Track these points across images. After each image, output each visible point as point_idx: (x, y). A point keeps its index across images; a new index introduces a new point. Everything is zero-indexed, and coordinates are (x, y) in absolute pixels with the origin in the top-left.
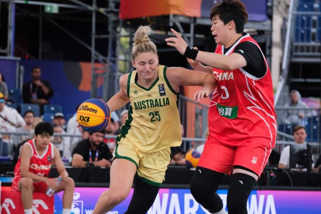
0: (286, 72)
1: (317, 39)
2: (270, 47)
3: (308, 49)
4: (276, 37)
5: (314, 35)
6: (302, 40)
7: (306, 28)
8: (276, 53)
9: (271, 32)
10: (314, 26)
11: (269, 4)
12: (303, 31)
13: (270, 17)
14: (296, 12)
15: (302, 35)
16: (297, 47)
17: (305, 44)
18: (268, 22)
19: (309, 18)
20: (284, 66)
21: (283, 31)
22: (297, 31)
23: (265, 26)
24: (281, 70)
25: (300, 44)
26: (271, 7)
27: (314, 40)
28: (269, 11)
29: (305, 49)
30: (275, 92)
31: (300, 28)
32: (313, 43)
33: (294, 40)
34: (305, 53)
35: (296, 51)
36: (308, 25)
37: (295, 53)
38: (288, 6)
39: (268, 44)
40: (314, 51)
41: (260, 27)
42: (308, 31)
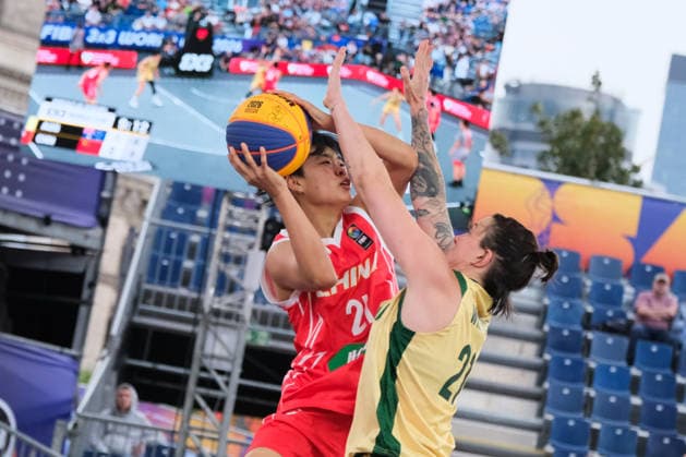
0: (117, 343)
1: (192, 286)
2: (92, 285)
3: (171, 301)
4: (110, 263)
5: (188, 273)
6: (162, 280)
7: (173, 256)
8: (103, 296)
9: (100, 253)
10: (191, 256)
11: (105, 194)
12: (165, 263)
13: (103, 222)
14: (158, 221)
15: (164, 269)
16: (148, 294)
17: (166, 290)
18: (97, 232)
19: (183, 236)
20: (115, 330)
21: (127, 253)
22: (154, 260)
23: (90, 239)
24: (108, 337)
25: (156, 288)
26: (109, 201)
27: (185, 284)
28: (103, 209)
29: (165, 300)
30: (87, 379)
31: (161, 254)
32: (182, 291)
33: (145, 278)
34: (163, 310)
35: (144, 302)
36: (179, 252)
37: (142, 306)
38: (145, 203)
39: (89, 277)
40: (181, 308)
41: (77, 238)
42: (178, 265)
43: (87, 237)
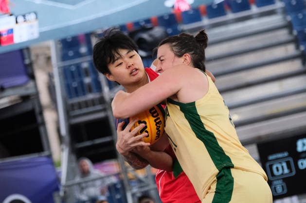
0: (67, 139)
1: (94, 90)
2: (41, 113)
3: (87, 104)
4: (45, 98)
5: (89, 86)
6: (77, 94)
7: (77, 79)
8: (49, 117)
9: (37, 94)
10: (87, 74)
11: (27, 62)
13: (32, 77)
14: (62, 64)
15: (76, 89)
16: (73, 105)
17: (82, 99)
18: (31, 84)
19: (78, 66)
20: (64, 131)
21: (51, 89)
23: (29, 89)
24: (61, 138)
25: (76, 100)
26: (31, 65)
27: (90, 91)
28: (29, 70)
29: (83, 105)
30: (59, 164)
31: (70, 81)
32: (91, 96)
33: (67, 97)
34: (84, 110)
35: (73, 110)
36: (80, 75)
37: (72, 113)
38: (49, 59)
39: (37, 110)
40: (94, 105)
41: (22, 92)
42: (82, 83)
43: (27, 89)
